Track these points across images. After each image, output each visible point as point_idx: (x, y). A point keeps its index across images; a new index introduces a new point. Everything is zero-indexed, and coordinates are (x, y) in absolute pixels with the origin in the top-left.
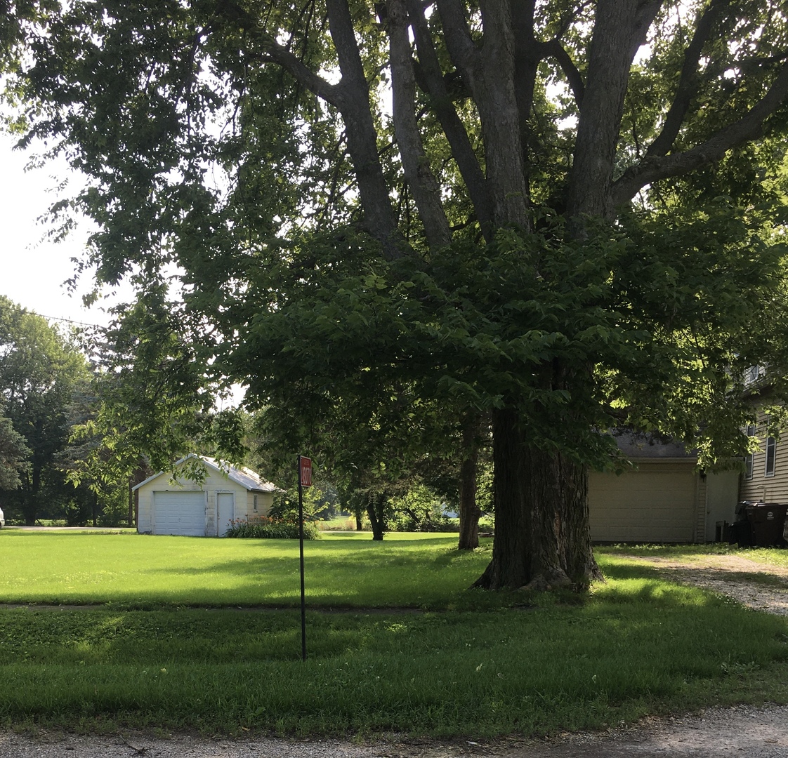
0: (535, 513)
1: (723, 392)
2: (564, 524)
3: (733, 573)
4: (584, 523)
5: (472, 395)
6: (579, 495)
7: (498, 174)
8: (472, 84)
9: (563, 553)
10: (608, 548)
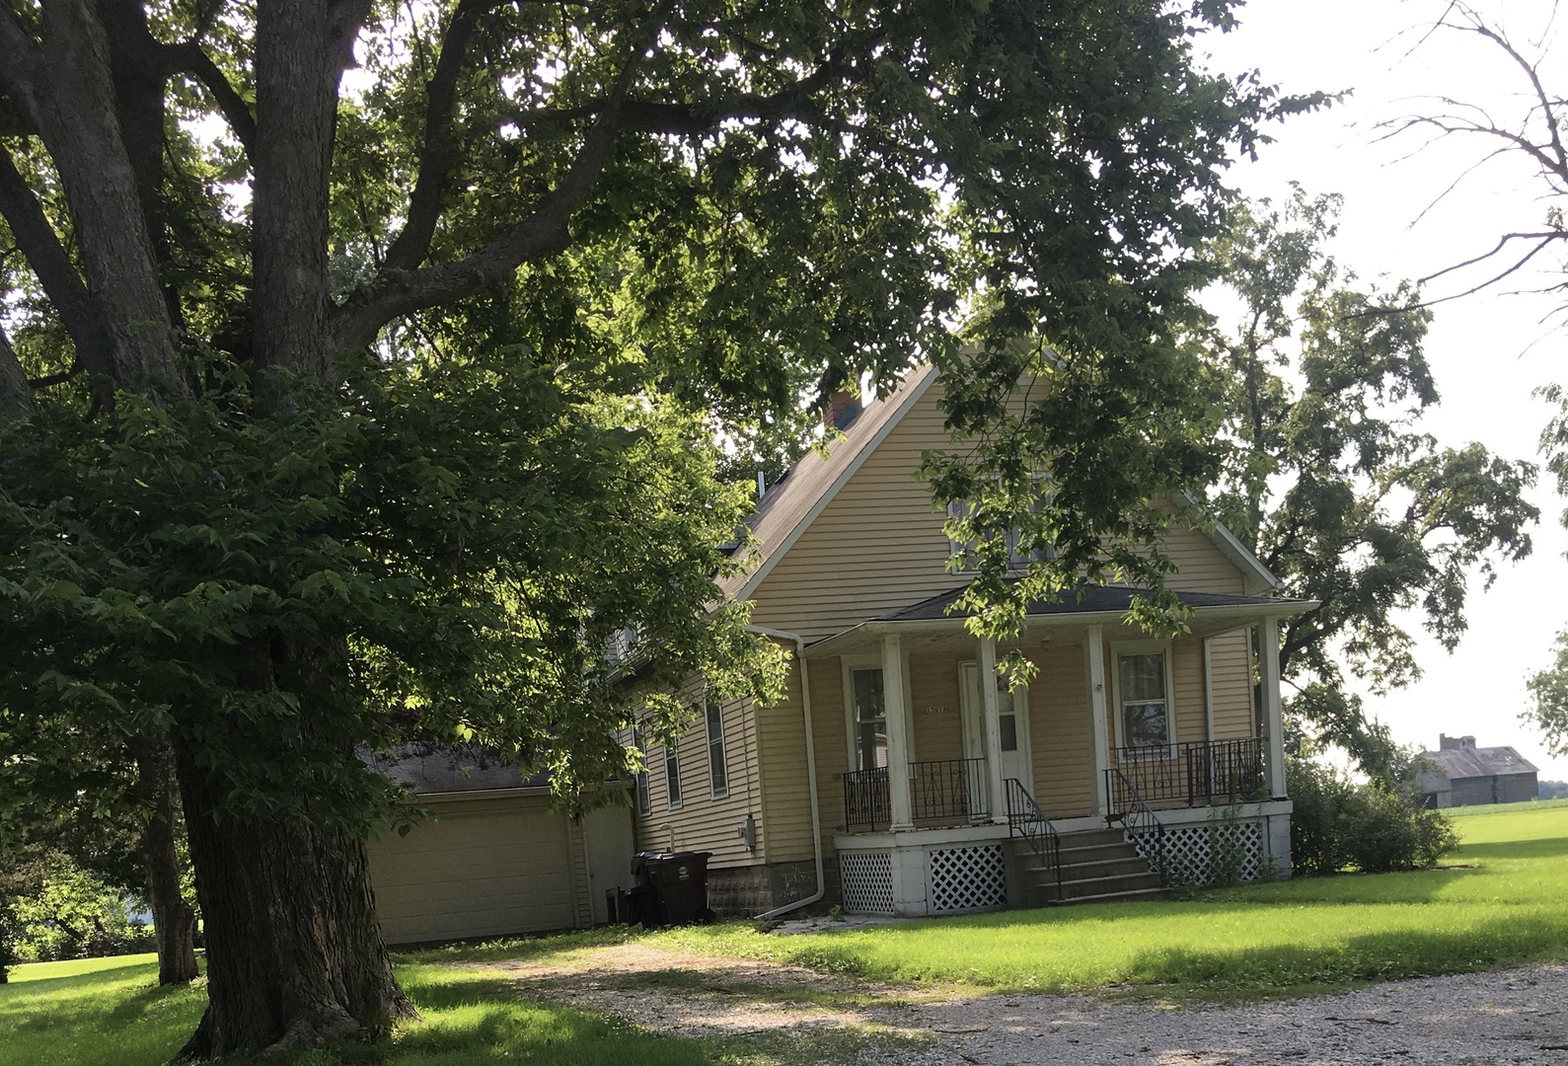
0: (277, 910)
1: (579, 673)
2: (332, 924)
3: (633, 975)
4: (368, 921)
5: (109, 706)
6: (351, 869)
7: (111, 285)
8: (33, 113)
9: (338, 976)
10: (435, 953)
